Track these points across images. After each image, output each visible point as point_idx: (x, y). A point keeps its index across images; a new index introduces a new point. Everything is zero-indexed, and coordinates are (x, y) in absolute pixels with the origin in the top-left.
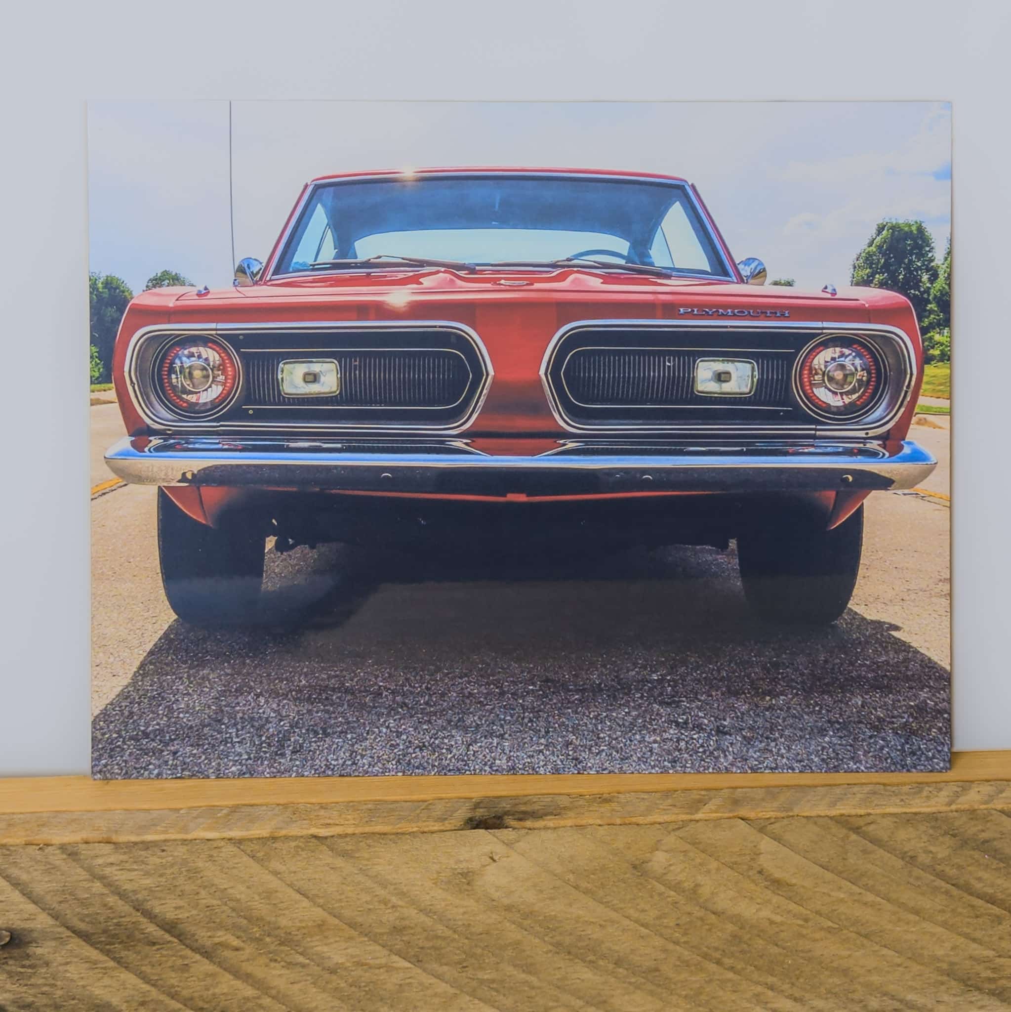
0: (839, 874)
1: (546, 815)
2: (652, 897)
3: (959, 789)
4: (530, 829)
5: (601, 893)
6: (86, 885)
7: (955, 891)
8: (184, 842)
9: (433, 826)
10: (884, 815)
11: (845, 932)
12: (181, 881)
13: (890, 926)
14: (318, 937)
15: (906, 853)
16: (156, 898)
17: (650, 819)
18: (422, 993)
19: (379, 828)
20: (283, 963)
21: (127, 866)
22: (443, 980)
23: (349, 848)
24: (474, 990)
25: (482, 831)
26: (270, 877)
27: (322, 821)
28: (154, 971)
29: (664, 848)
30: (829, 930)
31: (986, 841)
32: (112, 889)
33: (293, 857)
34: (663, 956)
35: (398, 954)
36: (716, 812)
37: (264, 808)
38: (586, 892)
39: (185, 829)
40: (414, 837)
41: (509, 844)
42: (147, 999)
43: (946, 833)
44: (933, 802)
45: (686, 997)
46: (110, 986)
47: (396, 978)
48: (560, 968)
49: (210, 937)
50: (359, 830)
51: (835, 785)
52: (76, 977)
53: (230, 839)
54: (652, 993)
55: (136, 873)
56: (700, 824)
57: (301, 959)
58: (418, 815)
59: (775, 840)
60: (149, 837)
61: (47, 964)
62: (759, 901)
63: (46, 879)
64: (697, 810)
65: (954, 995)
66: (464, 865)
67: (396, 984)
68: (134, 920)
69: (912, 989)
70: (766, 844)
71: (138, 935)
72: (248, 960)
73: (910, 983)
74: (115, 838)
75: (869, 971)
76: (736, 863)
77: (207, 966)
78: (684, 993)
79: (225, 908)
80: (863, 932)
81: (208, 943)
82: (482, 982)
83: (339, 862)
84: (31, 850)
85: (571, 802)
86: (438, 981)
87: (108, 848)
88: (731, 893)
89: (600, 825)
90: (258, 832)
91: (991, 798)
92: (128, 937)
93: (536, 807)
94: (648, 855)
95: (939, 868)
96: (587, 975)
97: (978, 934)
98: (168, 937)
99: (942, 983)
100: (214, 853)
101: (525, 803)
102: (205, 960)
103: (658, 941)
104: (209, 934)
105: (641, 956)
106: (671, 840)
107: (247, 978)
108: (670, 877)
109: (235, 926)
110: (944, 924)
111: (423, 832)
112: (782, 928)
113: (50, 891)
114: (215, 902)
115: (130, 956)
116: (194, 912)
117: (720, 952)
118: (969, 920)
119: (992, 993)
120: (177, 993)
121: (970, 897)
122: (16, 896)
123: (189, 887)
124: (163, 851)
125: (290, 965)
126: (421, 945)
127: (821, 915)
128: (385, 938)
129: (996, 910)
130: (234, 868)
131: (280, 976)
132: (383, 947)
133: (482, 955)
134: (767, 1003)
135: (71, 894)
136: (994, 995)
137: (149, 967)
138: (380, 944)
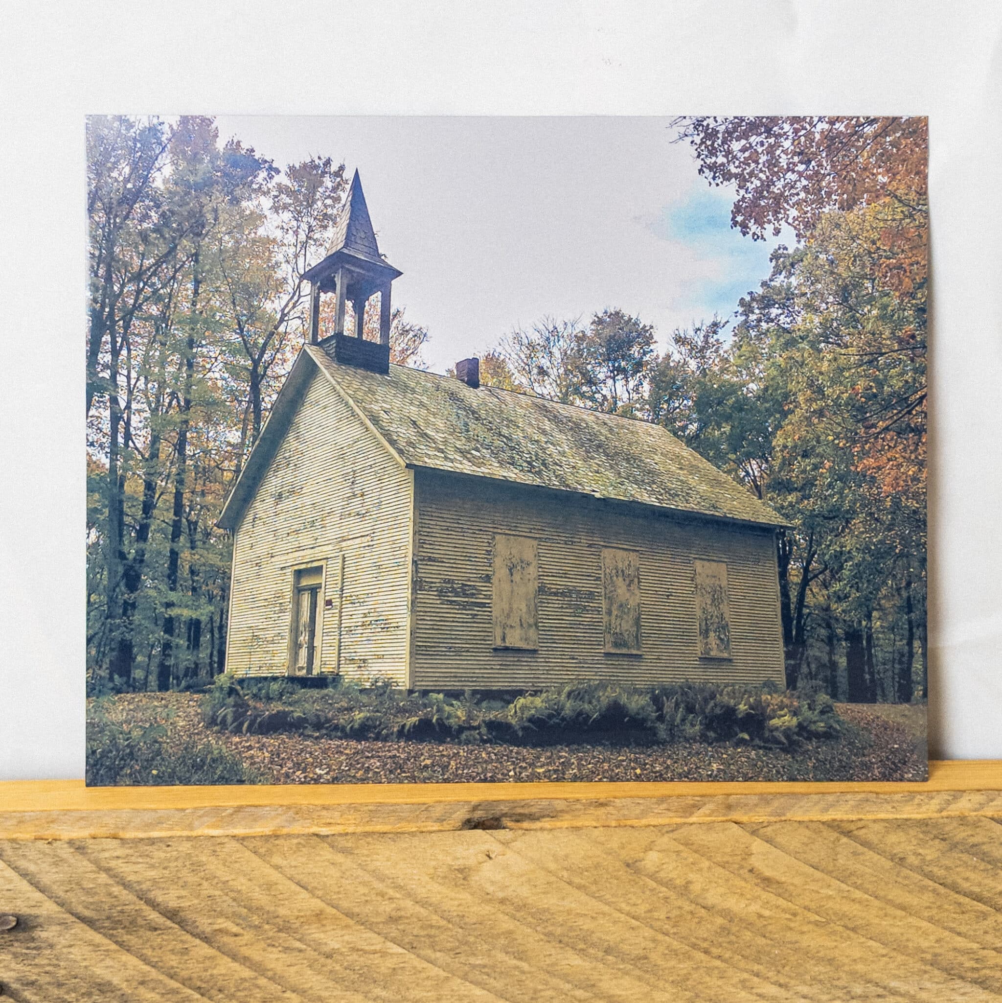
0: (829, 873)
1: (543, 817)
2: (643, 893)
3: (950, 798)
4: (527, 830)
5: (594, 888)
6: (93, 876)
7: (942, 890)
8: (188, 838)
9: (432, 826)
10: (875, 821)
11: (832, 925)
12: (184, 872)
13: (877, 921)
14: (316, 925)
15: (895, 854)
16: (159, 888)
17: (644, 822)
18: (414, 977)
19: (380, 828)
20: (280, 949)
21: (133, 859)
22: (435, 965)
23: (350, 845)
24: (466, 974)
25: (479, 832)
26: (272, 871)
27: (324, 821)
28: (154, 954)
29: (658, 848)
30: (817, 924)
31: (973, 846)
32: (117, 880)
33: (295, 852)
34: (652, 945)
35: (393, 941)
36: (710, 816)
37: (268, 808)
38: (579, 887)
39: (190, 827)
40: (414, 836)
41: (505, 844)
42: (147, 979)
43: (936, 837)
44: (924, 809)
45: (673, 982)
46: (111, 967)
47: (390, 963)
48: (550, 955)
49: (210, 924)
50: (359, 829)
51: (829, 793)
52: (79, 958)
53: (234, 837)
54: (640, 979)
55: (141, 865)
56: (694, 826)
57: (298, 945)
58: (417, 816)
59: (767, 842)
60: (155, 834)
61: (51, 946)
62: (748, 896)
63: (54, 870)
64: (691, 814)
65: (937, 983)
66: (461, 862)
67: (389, 968)
68: (137, 908)
69: (897, 977)
70: (758, 845)
71: (140, 921)
72: (246, 945)
73: (893, 972)
74: (122, 834)
75: (855, 960)
76: (727, 862)
77: (205, 950)
78: (671, 979)
79: (227, 898)
80: (850, 926)
81: (208, 930)
82: (474, 967)
83: (340, 858)
84: (40, 844)
85: (568, 806)
86: (430, 965)
87: (116, 843)
88: (721, 890)
89: (595, 827)
90: (262, 830)
91: (982, 806)
92: (131, 923)
93: (533, 810)
94: (642, 855)
95: (927, 869)
96: (576, 960)
97: (963, 929)
98: (169, 923)
99: (925, 972)
100: (218, 848)
101: (523, 807)
102: (206, 945)
103: (648, 932)
104: (209, 921)
105: (630, 945)
106: (665, 841)
107: (245, 961)
108: (662, 874)
109: (234, 914)
110: (930, 920)
111: (422, 832)
112: (770, 921)
113: (57, 881)
114: (217, 893)
115: (132, 940)
116: (196, 901)
117: (708, 943)
118: (955, 915)
119: (975, 982)
120: (175, 973)
121: (956, 896)
122: (24, 885)
123: (192, 879)
124: (168, 846)
125: (287, 949)
126: (415, 932)
127: (809, 910)
128: (381, 926)
129: (981, 907)
130: (236, 862)
131: (277, 959)
132: (379, 934)
133: (475, 943)
134: (752, 988)
135: (78, 884)
136: (976, 983)
137: (150, 950)
138: (375, 932)
